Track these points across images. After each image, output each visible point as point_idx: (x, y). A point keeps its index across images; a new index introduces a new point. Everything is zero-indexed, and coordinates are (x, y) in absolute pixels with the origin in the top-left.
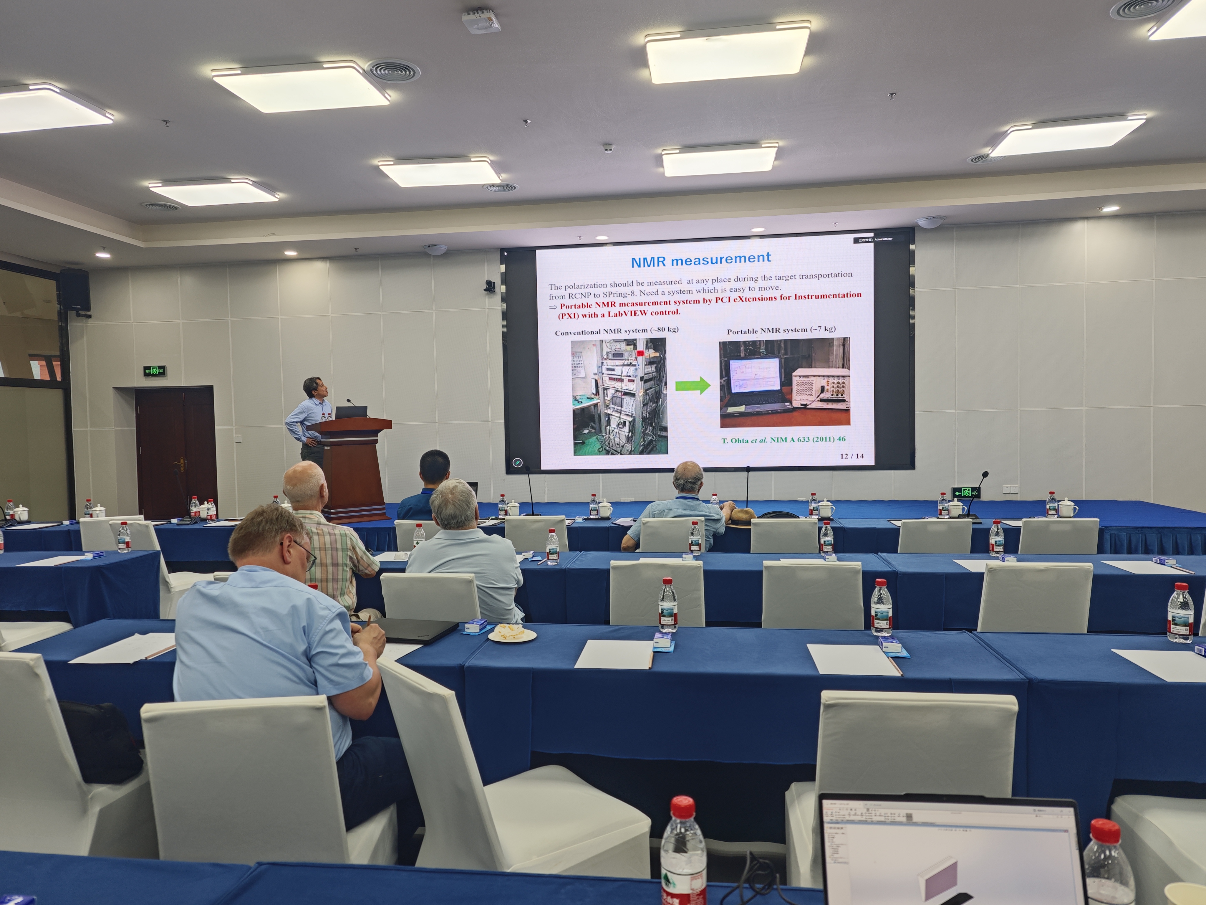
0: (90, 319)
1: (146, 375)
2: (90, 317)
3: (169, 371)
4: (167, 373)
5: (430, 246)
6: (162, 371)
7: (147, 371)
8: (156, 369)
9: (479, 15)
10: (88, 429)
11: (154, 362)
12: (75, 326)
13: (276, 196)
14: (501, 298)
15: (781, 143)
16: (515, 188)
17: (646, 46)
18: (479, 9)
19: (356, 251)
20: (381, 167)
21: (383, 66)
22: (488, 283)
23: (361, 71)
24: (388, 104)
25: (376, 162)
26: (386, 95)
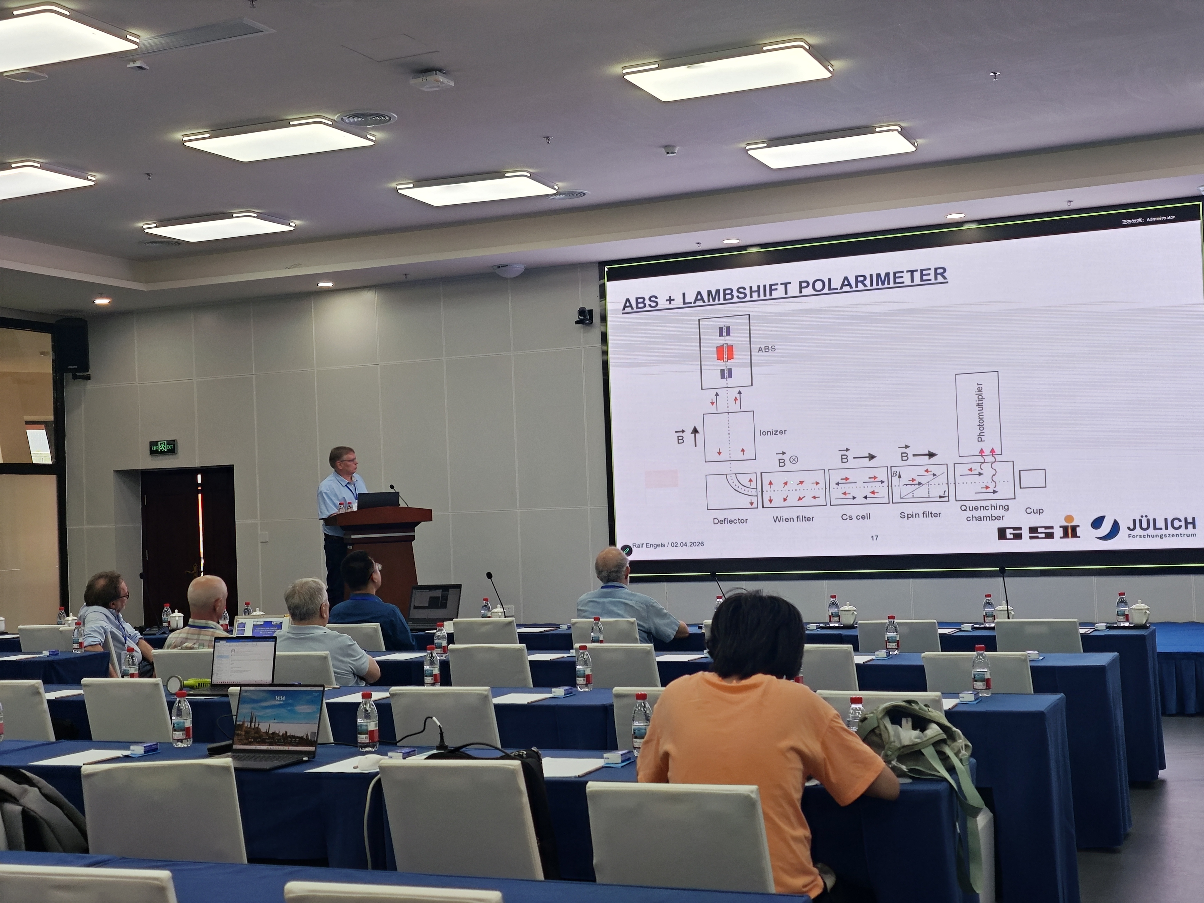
0: (89, 381)
1: (153, 453)
2: (88, 378)
3: (181, 448)
4: (177, 451)
5: (499, 267)
6: (172, 449)
7: (154, 448)
8: (165, 445)
9: (425, 78)
10: (85, 527)
11: (162, 436)
12: (72, 390)
14: (601, 332)
15: (903, 124)
16: (584, 194)
17: (625, 77)
18: (426, 71)
19: (406, 278)
20: (399, 191)
21: (354, 116)
22: (582, 312)
23: (331, 123)
24: (372, 143)
25: (393, 185)
26: (369, 136)
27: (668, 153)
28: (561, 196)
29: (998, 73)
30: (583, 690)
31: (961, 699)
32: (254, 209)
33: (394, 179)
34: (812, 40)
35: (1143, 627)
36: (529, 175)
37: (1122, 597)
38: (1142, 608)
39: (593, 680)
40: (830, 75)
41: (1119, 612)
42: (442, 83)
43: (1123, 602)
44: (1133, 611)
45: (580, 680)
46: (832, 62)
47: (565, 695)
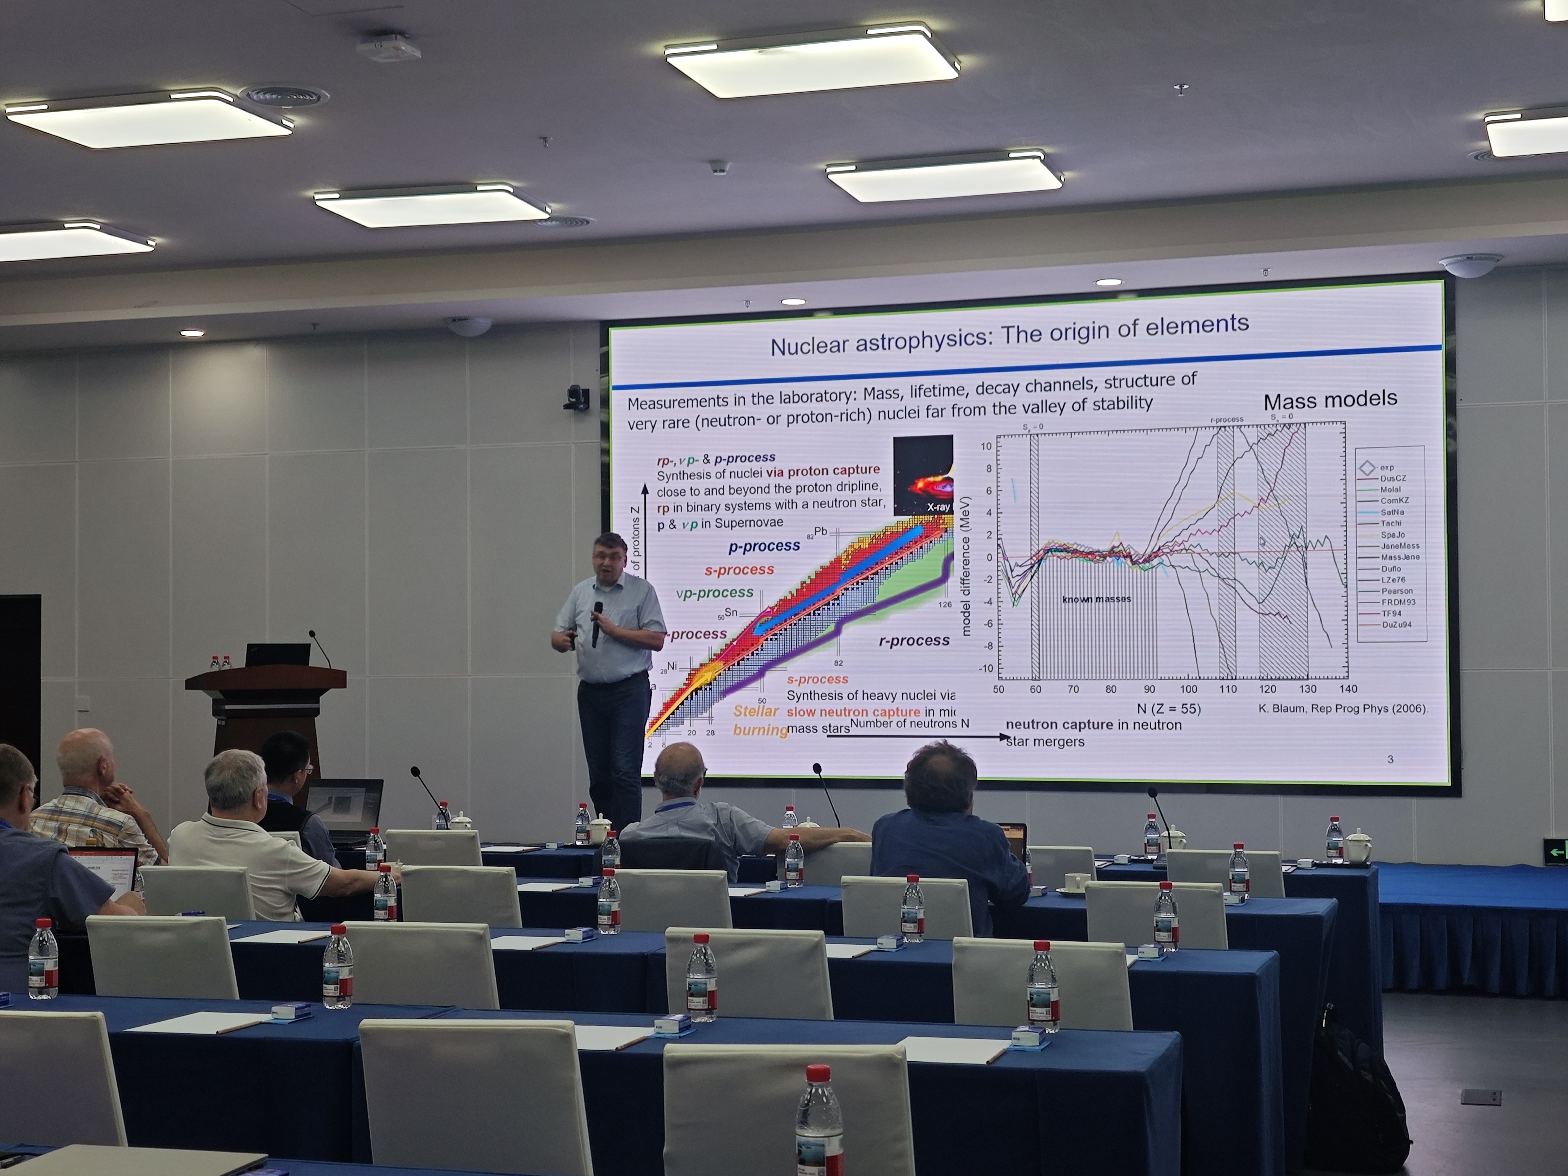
5: (454, 320)
9: (379, 43)
13: (150, 242)
14: (601, 422)
15: (1048, 150)
16: (588, 222)
17: (668, 60)
18: (381, 33)
19: (315, 329)
20: (318, 203)
21: (266, 91)
22: (573, 392)
23: (231, 100)
24: (288, 132)
25: (310, 193)
26: (285, 122)
27: (715, 171)
28: (554, 223)
29: (1186, 87)
30: (607, 933)
31: (1140, 955)
32: (97, 217)
33: (311, 186)
34: (936, 25)
35: (1362, 865)
36: (511, 190)
37: (1335, 823)
38: (1362, 839)
39: (621, 918)
40: (955, 75)
41: (1330, 844)
42: (404, 52)
43: (1336, 830)
44: (1348, 842)
45: (603, 919)
46: (961, 58)
47: (583, 939)
